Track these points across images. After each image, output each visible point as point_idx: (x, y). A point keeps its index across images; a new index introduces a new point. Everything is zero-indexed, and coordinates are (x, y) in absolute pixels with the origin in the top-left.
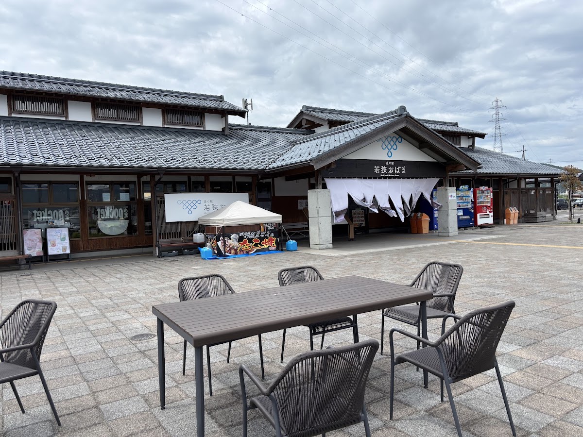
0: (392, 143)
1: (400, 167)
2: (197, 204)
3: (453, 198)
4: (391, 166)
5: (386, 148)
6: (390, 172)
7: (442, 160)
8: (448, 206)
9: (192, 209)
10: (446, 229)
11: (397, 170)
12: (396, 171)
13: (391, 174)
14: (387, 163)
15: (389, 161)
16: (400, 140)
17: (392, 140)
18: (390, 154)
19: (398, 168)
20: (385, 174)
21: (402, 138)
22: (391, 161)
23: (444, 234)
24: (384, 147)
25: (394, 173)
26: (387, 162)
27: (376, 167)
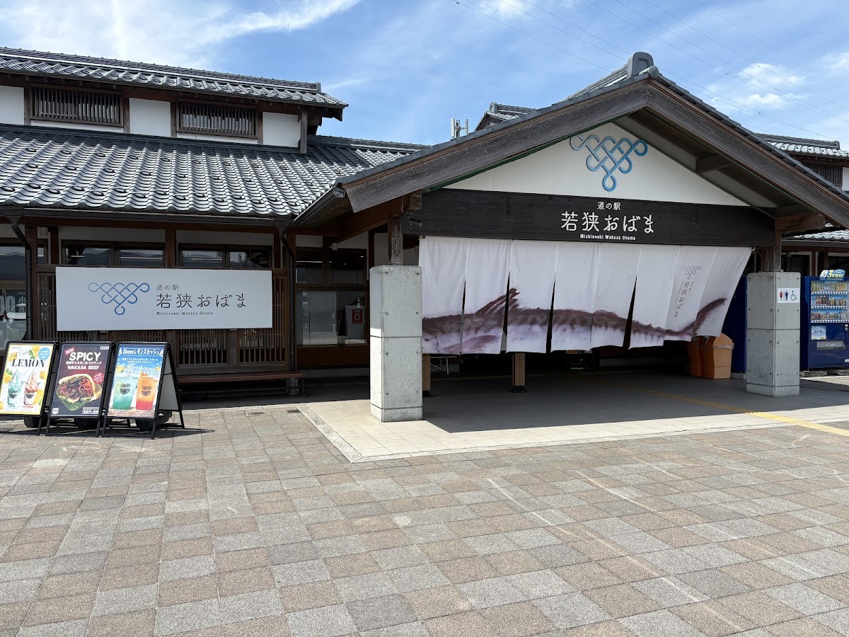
0: (617, 155)
1: (638, 218)
2: (138, 293)
3: (789, 301)
4: (613, 213)
5: (597, 167)
6: (608, 228)
7: (761, 202)
8: (773, 320)
9: (126, 304)
10: (767, 376)
11: (630, 224)
12: (625, 227)
13: (611, 233)
14: (601, 206)
15: (607, 200)
16: (640, 147)
17: (617, 147)
18: (609, 183)
19: (634, 220)
20: (593, 232)
21: (646, 142)
22: (613, 201)
23: (761, 390)
24: (593, 163)
25: (619, 232)
26: (602, 203)
27: (567, 215)
